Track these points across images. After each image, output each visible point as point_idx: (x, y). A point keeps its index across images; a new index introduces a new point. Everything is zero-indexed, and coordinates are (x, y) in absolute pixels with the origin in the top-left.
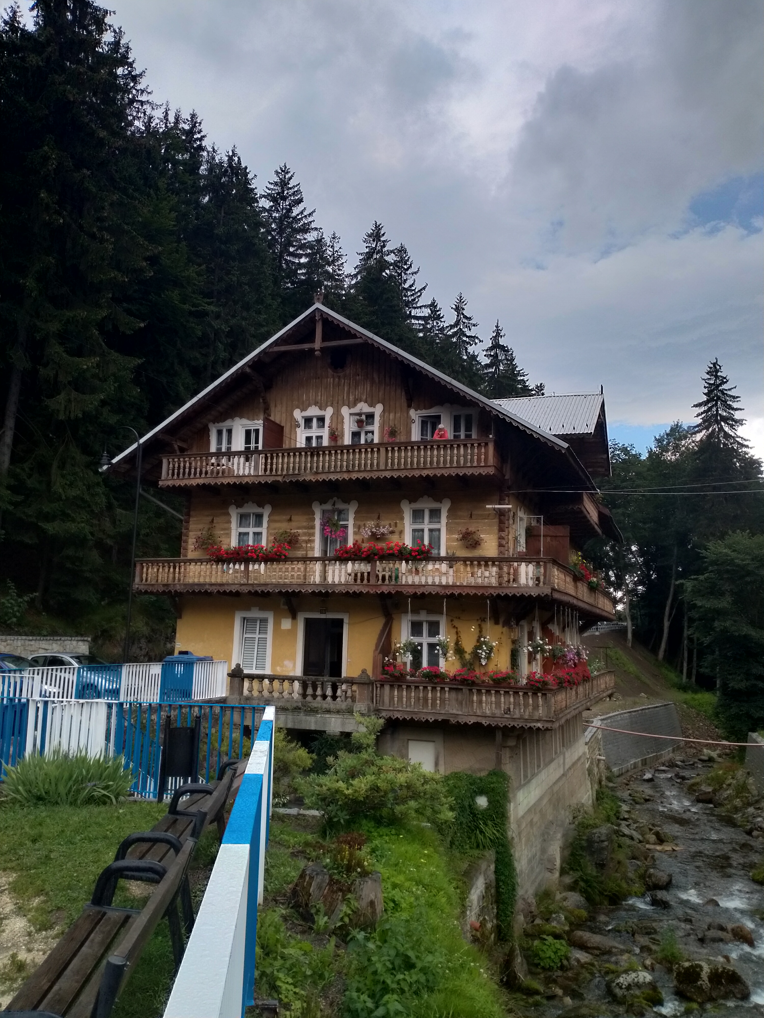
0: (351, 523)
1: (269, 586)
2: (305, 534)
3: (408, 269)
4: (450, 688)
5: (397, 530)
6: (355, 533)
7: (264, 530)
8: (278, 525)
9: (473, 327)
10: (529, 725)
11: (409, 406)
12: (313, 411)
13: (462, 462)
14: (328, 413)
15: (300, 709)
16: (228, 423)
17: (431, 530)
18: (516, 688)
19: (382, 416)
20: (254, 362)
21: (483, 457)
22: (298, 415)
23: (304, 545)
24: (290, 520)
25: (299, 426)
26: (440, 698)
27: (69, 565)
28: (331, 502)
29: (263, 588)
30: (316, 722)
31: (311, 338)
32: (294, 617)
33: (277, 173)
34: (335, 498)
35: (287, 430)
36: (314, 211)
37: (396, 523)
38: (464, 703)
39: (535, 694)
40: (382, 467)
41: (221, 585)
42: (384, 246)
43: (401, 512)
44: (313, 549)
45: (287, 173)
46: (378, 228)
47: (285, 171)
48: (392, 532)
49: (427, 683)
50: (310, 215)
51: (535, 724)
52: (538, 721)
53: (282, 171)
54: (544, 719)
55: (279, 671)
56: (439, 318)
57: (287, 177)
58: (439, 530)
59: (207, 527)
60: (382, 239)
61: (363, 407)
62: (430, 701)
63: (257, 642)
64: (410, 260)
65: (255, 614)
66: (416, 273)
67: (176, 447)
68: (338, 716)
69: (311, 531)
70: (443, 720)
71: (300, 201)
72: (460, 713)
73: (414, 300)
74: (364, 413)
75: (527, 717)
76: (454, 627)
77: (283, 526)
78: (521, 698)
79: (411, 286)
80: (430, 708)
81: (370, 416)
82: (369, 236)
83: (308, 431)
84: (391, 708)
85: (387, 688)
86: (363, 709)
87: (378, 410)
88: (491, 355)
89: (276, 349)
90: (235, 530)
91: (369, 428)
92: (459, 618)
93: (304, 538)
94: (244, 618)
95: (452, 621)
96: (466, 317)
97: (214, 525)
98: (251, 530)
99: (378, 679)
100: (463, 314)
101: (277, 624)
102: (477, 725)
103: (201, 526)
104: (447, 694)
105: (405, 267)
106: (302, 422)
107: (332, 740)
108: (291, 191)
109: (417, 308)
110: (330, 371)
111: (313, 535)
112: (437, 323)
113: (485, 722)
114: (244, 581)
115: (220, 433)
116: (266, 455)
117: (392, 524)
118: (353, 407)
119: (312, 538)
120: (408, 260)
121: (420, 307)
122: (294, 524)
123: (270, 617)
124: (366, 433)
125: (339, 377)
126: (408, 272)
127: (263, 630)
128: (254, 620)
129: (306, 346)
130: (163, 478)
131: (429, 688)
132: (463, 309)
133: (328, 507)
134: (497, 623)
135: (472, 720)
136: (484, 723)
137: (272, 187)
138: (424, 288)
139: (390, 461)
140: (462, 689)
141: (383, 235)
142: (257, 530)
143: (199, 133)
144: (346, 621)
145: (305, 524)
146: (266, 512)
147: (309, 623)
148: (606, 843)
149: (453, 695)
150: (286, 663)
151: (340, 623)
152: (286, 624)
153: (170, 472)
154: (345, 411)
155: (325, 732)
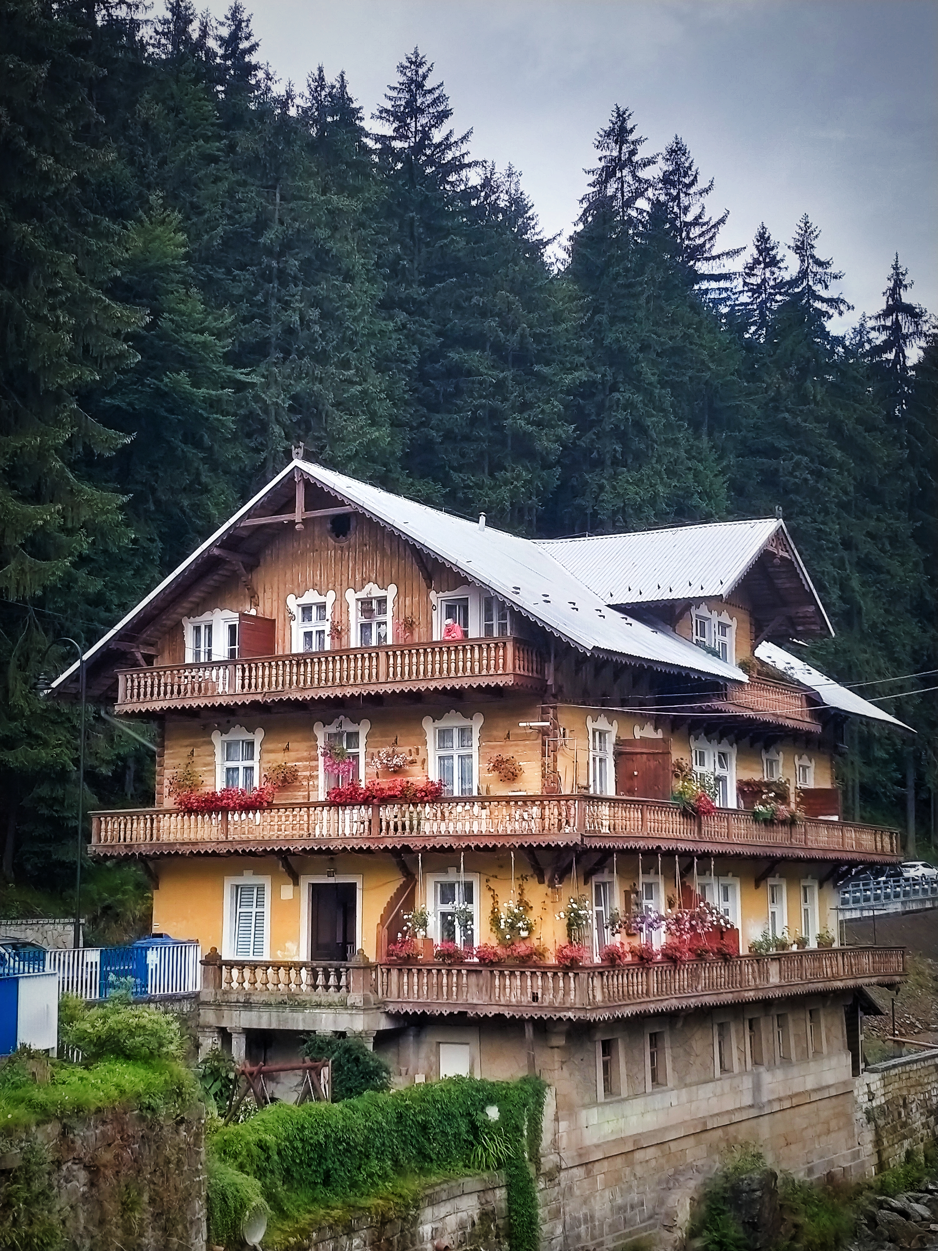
0: (361, 750)
1: (252, 843)
2: (306, 768)
3: (692, 184)
4: (468, 971)
5: (419, 759)
6: (367, 765)
7: (255, 763)
8: (272, 756)
9: (834, 281)
10: (558, 1015)
11: (429, 587)
12: (311, 597)
13: (477, 669)
14: (330, 598)
15: (285, 1003)
16: (206, 616)
17: (461, 757)
18: (544, 967)
19: (397, 601)
20: (223, 542)
21: (501, 661)
22: (293, 603)
23: (305, 783)
24: (287, 749)
25: (293, 618)
26: (457, 983)
27: (44, 811)
28: (336, 722)
29: (244, 847)
30: (304, 1020)
31: (289, 506)
32: (296, 883)
33: (402, 69)
34: (342, 717)
35: (279, 625)
36: (470, 132)
37: (417, 749)
38: (484, 989)
39: (566, 974)
40: (382, 679)
41: (194, 844)
42: (633, 153)
43: (423, 734)
44: (316, 788)
45: (421, 64)
46: (621, 116)
47: (416, 62)
48: (413, 762)
49: (440, 965)
50: (464, 138)
51: (565, 1013)
52: (569, 1009)
53: (411, 63)
54: (577, 1006)
55: (280, 956)
56: (773, 262)
57: (421, 72)
58: (471, 756)
59: (183, 762)
60: (631, 138)
61: (373, 590)
62: (445, 989)
63: (253, 918)
64: (693, 169)
65: (248, 879)
66: (707, 191)
67: (139, 656)
68: (329, 1011)
69: (313, 763)
70: (459, 1012)
71: (445, 114)
72: (480, 1002)
73: (704, 244)
74: (375, 598)
75: (557, 1005)
76: (490, 889)
77: (279, 758)
78: (551, 980)
79: (696, 219)
80: (445, 997)
81: (382, 601)
82: (608, 134)
83: (307, 623)
84: (400, 1000)
85: (394, 973)
86: (358, 1000)
87: (391, 592)
88: (885, 328)
89: (249, 522)
90: (220, 764)
91: (381, 618)
92: (496, 877)
93: (304, 773)
94: (237, 886)
95: (487, 881)
96: (819, 263)
97: (194, 759)
98: (241, 764)
99: (383, 962)
100: (813, 256)
101: (276, 893)
102: (499, 1017)
103: (177, 762)
104: (465, 979)
105: (687, 181)
106: (298, 613)
107: (322, 1041)
108: (429, 98)
109: (714, 258)
110: (331, 541)
111: (316, 768)
112: (773, 273)
113: (508, 1013)
114: (222, 837)
115: (197, 629)
116: (243, 665)
117: (413, 750)
118: (360, 590)
119: (315, 773)
120: (690, 168)
121: (718, 257)
122: (292, 754)
123: (266, 881)
124: (379, 624)
125: (342, 549)
126: (691, 191)
127: (260, 903)
128: (250, 888)
129: (285, 518)
130: (119, 702)
131: (444, 971)
132: (812, 247)
133: (332, 729)
134: (541, 882)
135: (492, 1011)
136: (506, 1014)
137: (394, 94)
138: (722, 221)
139: (391, 669)
140: (481, 971)
141: (631, 131)
142: (248, 763)
143: (247, 38)
144: (359, 886)
145: (305, 754)
146: (258, 737)
147: (316, 890)
148: (758, 1193)
149: (473, 978)
150: (289, 945)
151: (352, 887)
152: (287, 891)
153: (129, 692)
154: (351, 596)
155: (314, 1032)
